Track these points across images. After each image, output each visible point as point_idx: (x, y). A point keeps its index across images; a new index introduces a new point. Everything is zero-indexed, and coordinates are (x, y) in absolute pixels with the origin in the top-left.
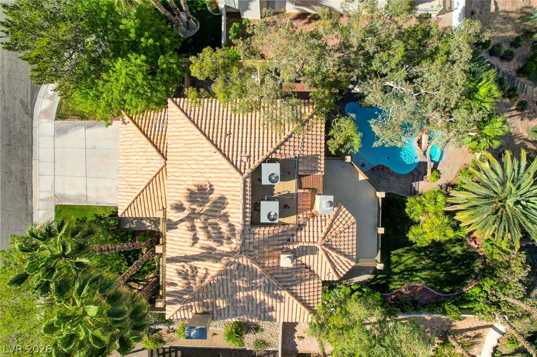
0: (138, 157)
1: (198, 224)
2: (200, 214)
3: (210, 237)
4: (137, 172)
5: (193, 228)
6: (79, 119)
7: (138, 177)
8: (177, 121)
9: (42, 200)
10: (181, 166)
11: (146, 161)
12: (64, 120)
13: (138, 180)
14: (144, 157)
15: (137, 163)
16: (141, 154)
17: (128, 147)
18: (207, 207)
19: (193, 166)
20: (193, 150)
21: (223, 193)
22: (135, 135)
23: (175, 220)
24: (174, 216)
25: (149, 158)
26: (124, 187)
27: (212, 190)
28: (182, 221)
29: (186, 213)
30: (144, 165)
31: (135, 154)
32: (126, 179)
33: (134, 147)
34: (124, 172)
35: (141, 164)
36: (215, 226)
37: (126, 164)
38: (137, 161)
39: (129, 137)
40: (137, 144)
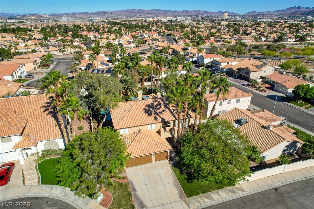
0: (142, 144)
1: (158, 111)
2: (155, 111)
3: (161, 107)
4: (149, 143)
5: (160, 113)
6: (131, 197)
8: (123, 124)
9: (189, 207)
10: (140, 120)
11: (143, 140)
12: (134, 205)
13: (152, 143)
14: (142, 141)
15: (145, 144)
16: (140, 143)
18: (151, 109)
19: (139, 116)
20: (133, 116)
21: (145, 105)
23: (160, 119)
25: (141, 139)
26: (158, 148)
27: (145, 109)
28: (160, 116)
29: (156, 116)
30: (145, 140)
31: (141, 146)
32: (154, 148)
34: (151, 150)
36: (156, 106)
37: (147, 149)
38: (144, 144)
40: (137, 146)
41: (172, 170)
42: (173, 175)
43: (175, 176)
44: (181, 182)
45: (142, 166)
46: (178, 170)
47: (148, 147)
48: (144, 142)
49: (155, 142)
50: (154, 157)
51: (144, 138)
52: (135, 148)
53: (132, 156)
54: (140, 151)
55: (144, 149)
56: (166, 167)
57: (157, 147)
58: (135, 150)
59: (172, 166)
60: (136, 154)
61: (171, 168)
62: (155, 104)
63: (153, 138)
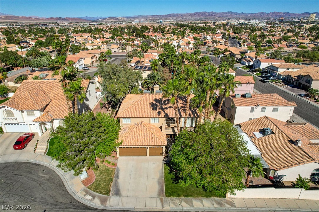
0: (139, 135)
1: (164, 106)
2: (161, 106)
3: (169, 103)
4: (145, 135)
5: (166, 108)
6: (111, 183)
7: (148, 135)
8: (126, 114)
9: (163, 206)
10: (144, 112)
11: (141, 132)
12: (110, 190)
13: (149, 136)
14: (139, 132)
15: (141, 136)
16: (137, 134)
17: (133, 141)
18: (158, 104)
19: (144, 108)
20: (138, 108)
21: (153, 99)
22: (128, 137)
23: (164, 114)
24: (163, 114)
25: (139, 130)
26: (152, 142)
27: (152, 103)
28: (164, 112)
29: (161, 111)
30: (142, 132)
31: (137, 137)
32: (149, 141)
33: (133, 137)
34: (145, 142)
35: (142, 133)
36: (165, 101)
37: (141, 141)
38: (140, 136)
39: (129, 140)
40: (132, 137)
41: (162, 166)
42: (161, 172)
43: (163, 173)
44: (167, 180)
45: (135, 157)
46: (169, 168)
47: (143, 139)
48: (141, 134)
49: (152, 135)
50: (148, 150)
51: (142, 131)
52: (130, 138)
53: (122, 145)
54: (134, 141)
55: (138, 140)
56: (158, 163)
57: (152, 140)
58: (130, 139)
59: (165, 164)
60: (129, 144)
61: (163, 165)
62: (164, 99)
63: (151, 132)
